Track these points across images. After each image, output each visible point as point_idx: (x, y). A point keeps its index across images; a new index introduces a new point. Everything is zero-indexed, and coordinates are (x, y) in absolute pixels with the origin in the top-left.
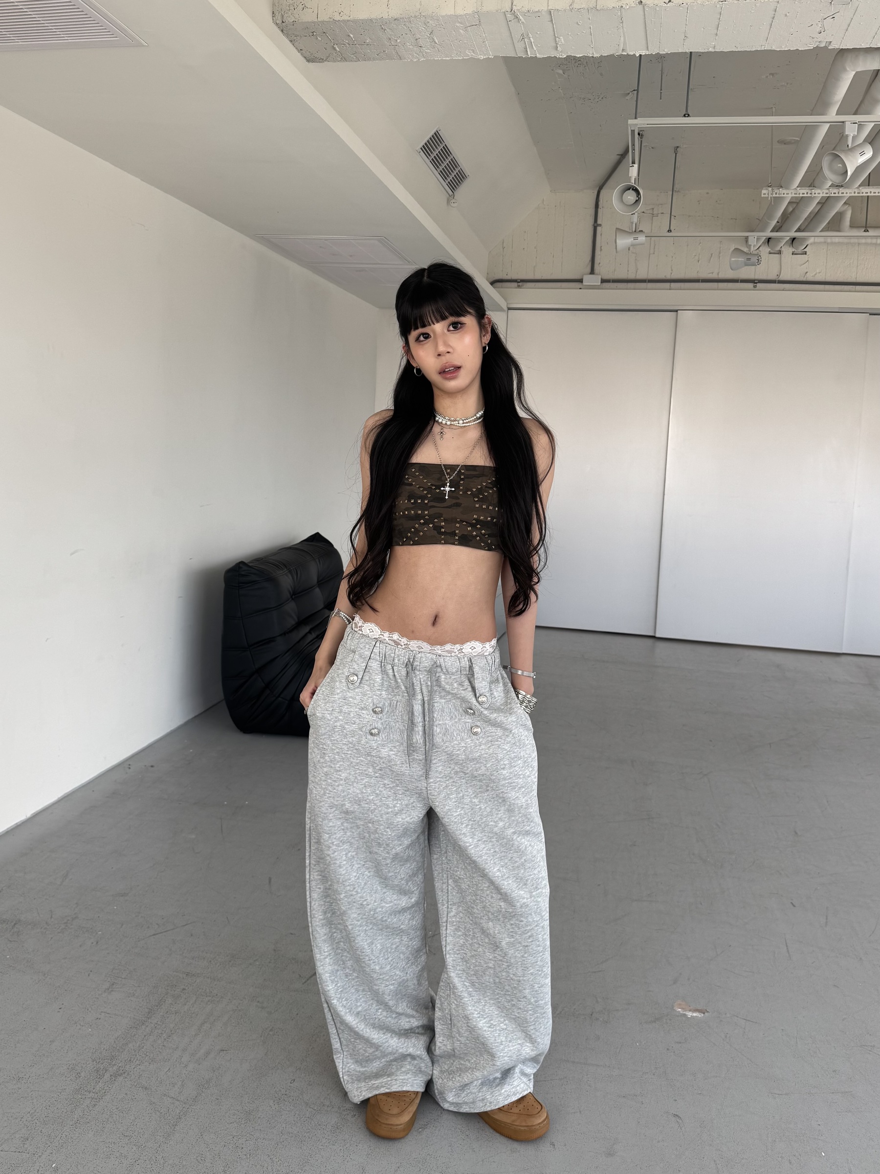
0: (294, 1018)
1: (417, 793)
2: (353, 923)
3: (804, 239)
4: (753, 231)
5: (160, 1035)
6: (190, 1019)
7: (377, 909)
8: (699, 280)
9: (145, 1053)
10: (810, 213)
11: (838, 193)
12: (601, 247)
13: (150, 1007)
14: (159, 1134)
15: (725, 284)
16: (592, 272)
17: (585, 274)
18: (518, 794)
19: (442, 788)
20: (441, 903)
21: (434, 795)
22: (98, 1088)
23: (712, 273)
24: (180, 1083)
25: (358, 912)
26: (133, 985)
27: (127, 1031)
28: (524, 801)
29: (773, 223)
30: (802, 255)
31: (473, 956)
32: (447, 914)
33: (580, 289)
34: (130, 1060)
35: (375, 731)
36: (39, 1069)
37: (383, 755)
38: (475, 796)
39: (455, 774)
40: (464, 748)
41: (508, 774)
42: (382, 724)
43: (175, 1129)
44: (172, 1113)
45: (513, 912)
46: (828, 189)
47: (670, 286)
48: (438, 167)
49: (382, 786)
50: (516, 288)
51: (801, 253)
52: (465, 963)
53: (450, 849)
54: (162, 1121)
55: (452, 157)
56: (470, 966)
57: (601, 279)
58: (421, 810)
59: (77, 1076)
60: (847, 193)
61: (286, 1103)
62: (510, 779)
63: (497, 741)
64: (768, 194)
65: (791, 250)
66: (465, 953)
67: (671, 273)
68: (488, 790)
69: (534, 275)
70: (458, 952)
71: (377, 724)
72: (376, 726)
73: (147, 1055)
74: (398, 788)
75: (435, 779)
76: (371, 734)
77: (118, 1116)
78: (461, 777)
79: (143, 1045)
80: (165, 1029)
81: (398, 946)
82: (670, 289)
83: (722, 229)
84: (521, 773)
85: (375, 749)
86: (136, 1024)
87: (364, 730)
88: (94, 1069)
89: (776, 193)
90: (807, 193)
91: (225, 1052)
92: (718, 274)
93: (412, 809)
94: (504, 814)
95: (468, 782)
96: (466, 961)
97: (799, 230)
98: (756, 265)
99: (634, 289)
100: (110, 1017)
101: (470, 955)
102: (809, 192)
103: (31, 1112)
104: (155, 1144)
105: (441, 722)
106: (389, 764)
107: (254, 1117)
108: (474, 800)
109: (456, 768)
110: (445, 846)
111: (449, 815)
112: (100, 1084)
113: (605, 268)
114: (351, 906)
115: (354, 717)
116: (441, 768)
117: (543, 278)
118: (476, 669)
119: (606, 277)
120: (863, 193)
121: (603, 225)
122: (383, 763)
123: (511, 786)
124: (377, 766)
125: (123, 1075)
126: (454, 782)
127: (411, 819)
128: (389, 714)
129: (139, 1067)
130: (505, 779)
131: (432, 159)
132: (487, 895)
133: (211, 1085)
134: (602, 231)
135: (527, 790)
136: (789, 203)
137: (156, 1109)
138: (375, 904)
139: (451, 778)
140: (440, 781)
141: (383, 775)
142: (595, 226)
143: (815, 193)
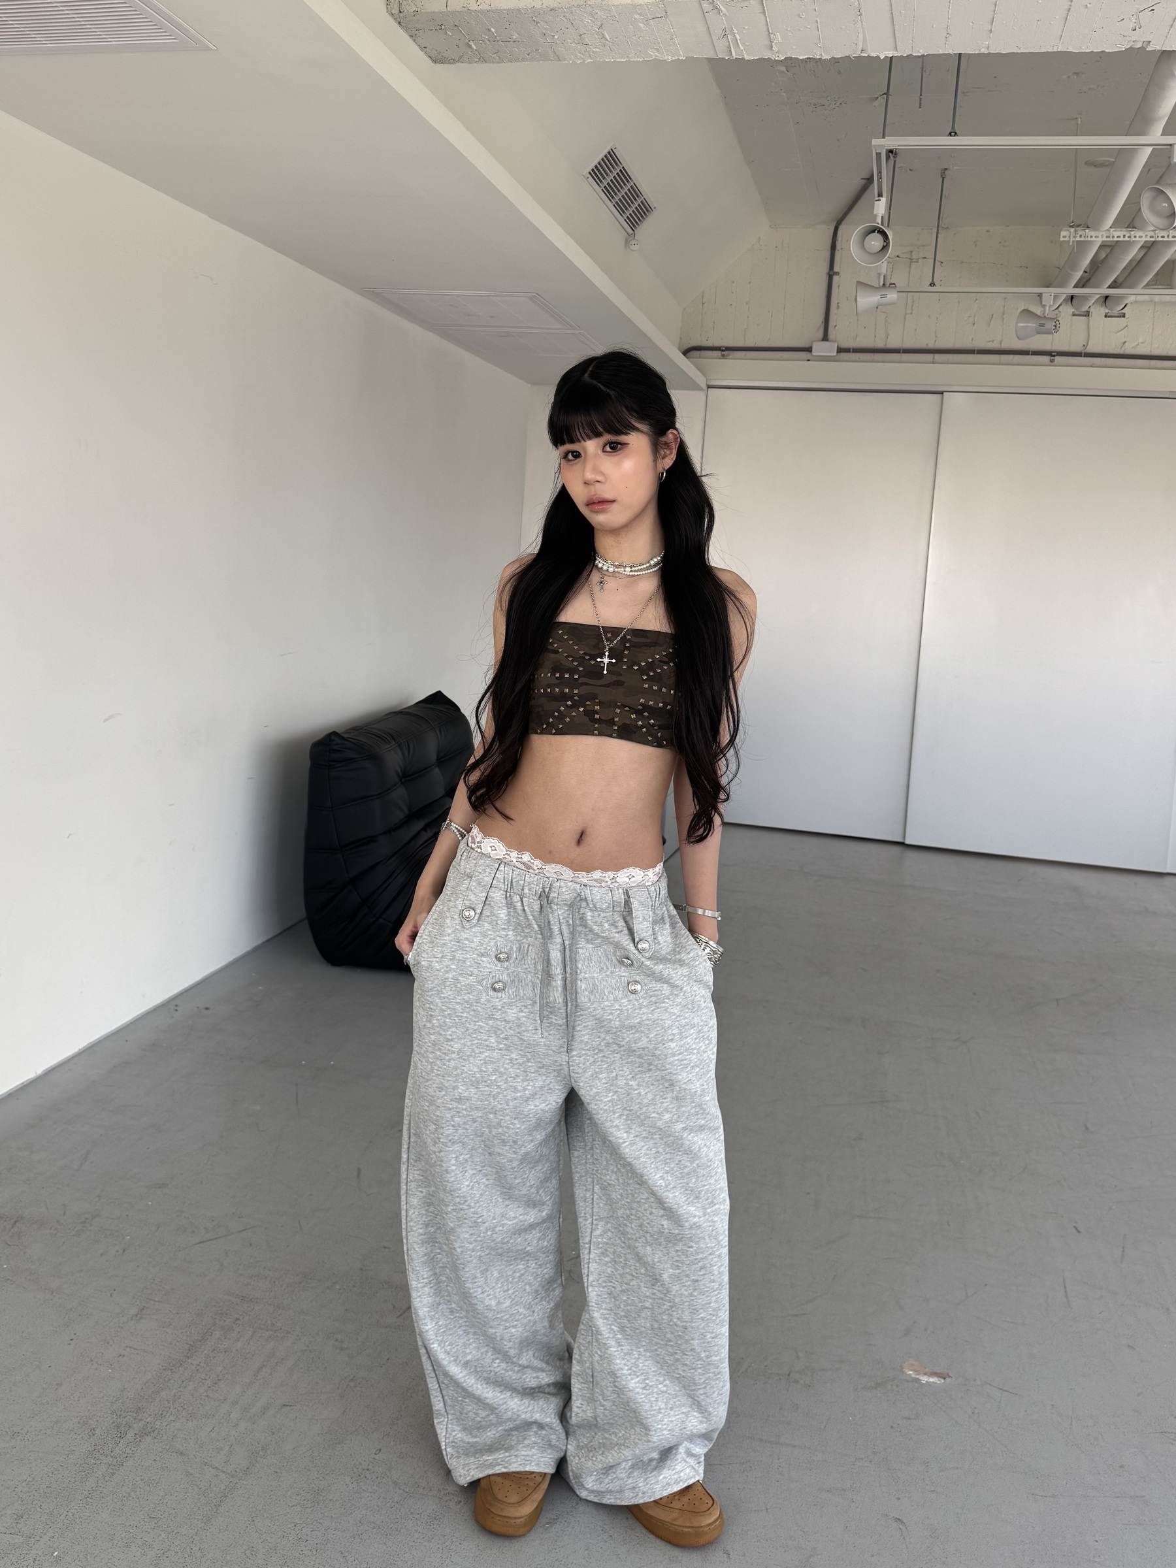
0: (384, 1364)
1: (555, 1070)
2: (463, 1245)
3: (1121, 298)
4: (1048, 287)
5: (203, 1381)
6: (245, 1361)
7: (495, 1227)
8: (974, 350)
9: (182, 1405)
10: (1131, 261)
11: (1168, 236)
12: (838, 303)
13: (192, 1343)
14: (196, 1517)
15: (1011, 357)
16: (825, 338)
17: (816, 341)
18: (690, 1076)
19: (588, 1063)
20: (583, 1216)
21: (577, 1073)
22: (117, 1450)
23: (993, 341)
24: (227, 1448)
25: (470, 1232)
26: (170, 1311)
27: (158, 1374)
28: (698, 1086)
30: (1119, 319)
31: (623, 1291)
32: (591, 1232)
33: (808, 360)
34: (162, 1414)
35: (499, 985)
36: (40, 1422)
37: (510, 1018)
38: (633, 1077)
39: (606, 1047)
40: (618, 1012)
41: (677, 1048)
42: (508, 975)
43: (218, 1511)
44: (215, 1489)
45: (680, 1234)
46: (1153, 231)
47: (934, 359)
48: (613, 197)
49: (508, 1062)
50: (719, 358)
51: (1116, 315)
52: (613, 1300)
53: (598, 1144)
54: (201, 1500)
55: (632, 184)
56: (619, 1304)
57: (838, 347)
58: (560, 1094)
59: (90, 1434)
61: (368, 1482)
62: (680, 1054)
63: (664, 1002)
64: (1070, 237)
65: (1104, 310)
66: (613, 1287)
67: (935, 341)
68: (650, 1070)
69: (745, 341)
70: (604, 1284)
71: (502, 976)
72: (501, 978)
73: (184, 1409)
74: (530, 1064)
75: (579, 1052)
76: (495, 989)
77: (142, 1491)
78: (615, 1050)
79: (179, 1394)
80: (209, 1374)
81: (522, 1275)
82: (933, 363)
83: (1007, 281)
84: (694, 1046)
85: (500, 1010)
86: (171, 1365)
87: (484, 983)
88: (114, 1424)
89: (1081, 236)
90: (1124, 236)
91: (288, 1408)
92: (1001, 343)
93: (548, 1093)
94: (672, 1103)
95: (624, 1058)
96: (614, 1298)
97: (1114, 285)
98: (1051, 333)
99: (884, 362)
100: (138, 1354)
101: (620, 1289)
102: (1127, 235)
103: (27, 1482)
104: (192, 1531)
105: (587, 975)
106: (517, 1030)
107: (325, 1498)
108: (631, 1083)
109: (608, 1038)
110: (591, 1140)
111: (597, 1100)
112: (120, 1445)
113: (843, 333)
114: (461, 1222)
115: (470, 966)
116: (587, 1037)
117: (756, 346)
118: (635, 905)
119: (844, 345)
121: (841, 273)
122: (510, 1028)
123: (681, 1065)
124: (501, 1034)
125: (152, 1434)
126: (604, 1056)
127: (547, 1105)
128: (518, 961)
129: (173, 1424)
130: (674, 1055)
131: (605, 187)
132: (645, 1210)
133: (269, 1452)
134: (839, 281)
135: (702, 1071)
136: (1100, 246)
137: (194, 1483)
138: (494, 1221)
139: (600, 1051)
140: (585, 1054)
141: (510, 1046)
142: (831, 274)
143: (1138, 237)
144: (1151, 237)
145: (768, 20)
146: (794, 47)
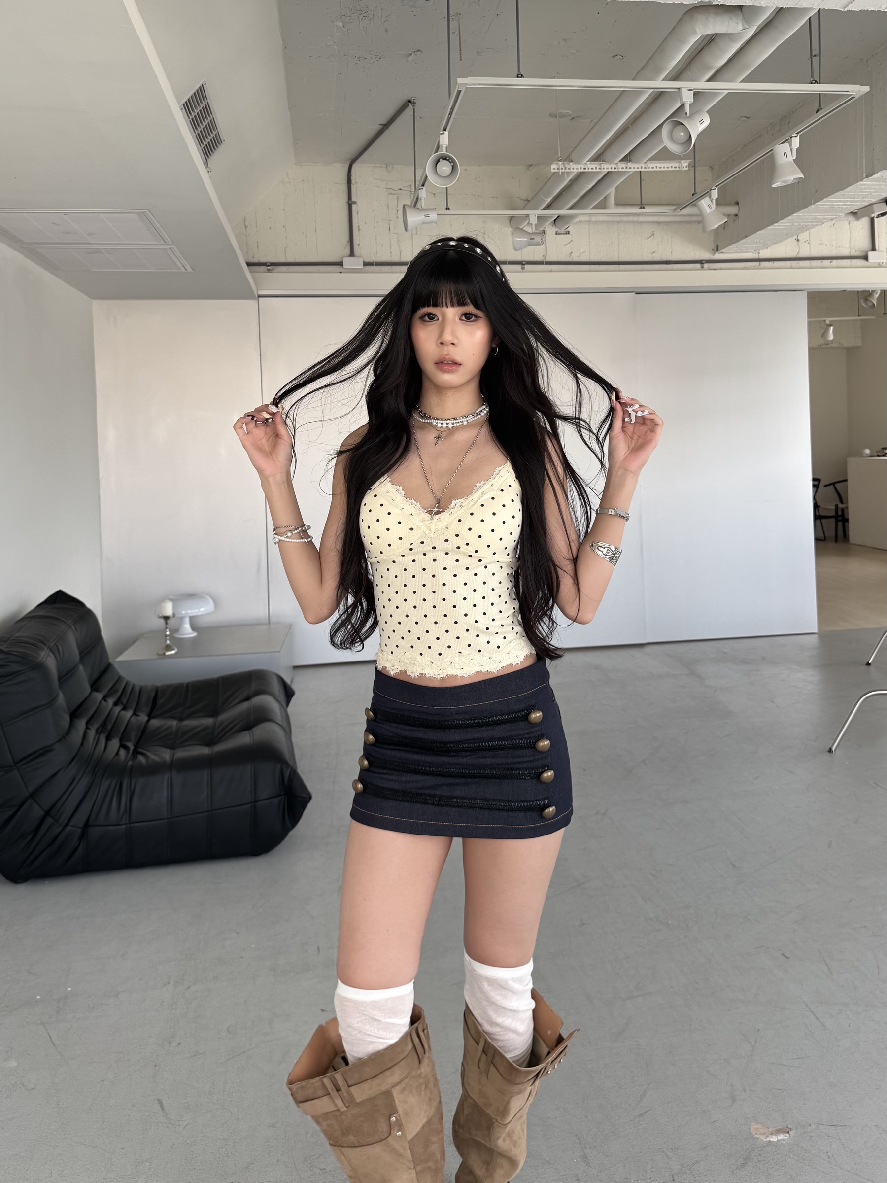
3: (571, 217)
11: (626, 168)
12: (359, 226)
16: (352, 254)
17: (345, 257)
29: (549, 200)
30: (566, 235)
33: (341, 272)
46: (616, 164)
50: (266, 272)
51: (563, 232)
55: (212, 118)
57: (363, 262)
60: (634, 168)
64: (558, 169)
65: (555, 229)
69: (286, 257)
83: (485, 208)
89: (566, 168)
90: (596, 168)
102: (599, 167)
113: (366, 250)
117: (296, 261)
119: (367, 260)
120: (649, 168)
121: (358, 203)
131: (192, 118)
134: (357, 209)
142: (350, 204)
143: (604, 168)
144: (615, 168)
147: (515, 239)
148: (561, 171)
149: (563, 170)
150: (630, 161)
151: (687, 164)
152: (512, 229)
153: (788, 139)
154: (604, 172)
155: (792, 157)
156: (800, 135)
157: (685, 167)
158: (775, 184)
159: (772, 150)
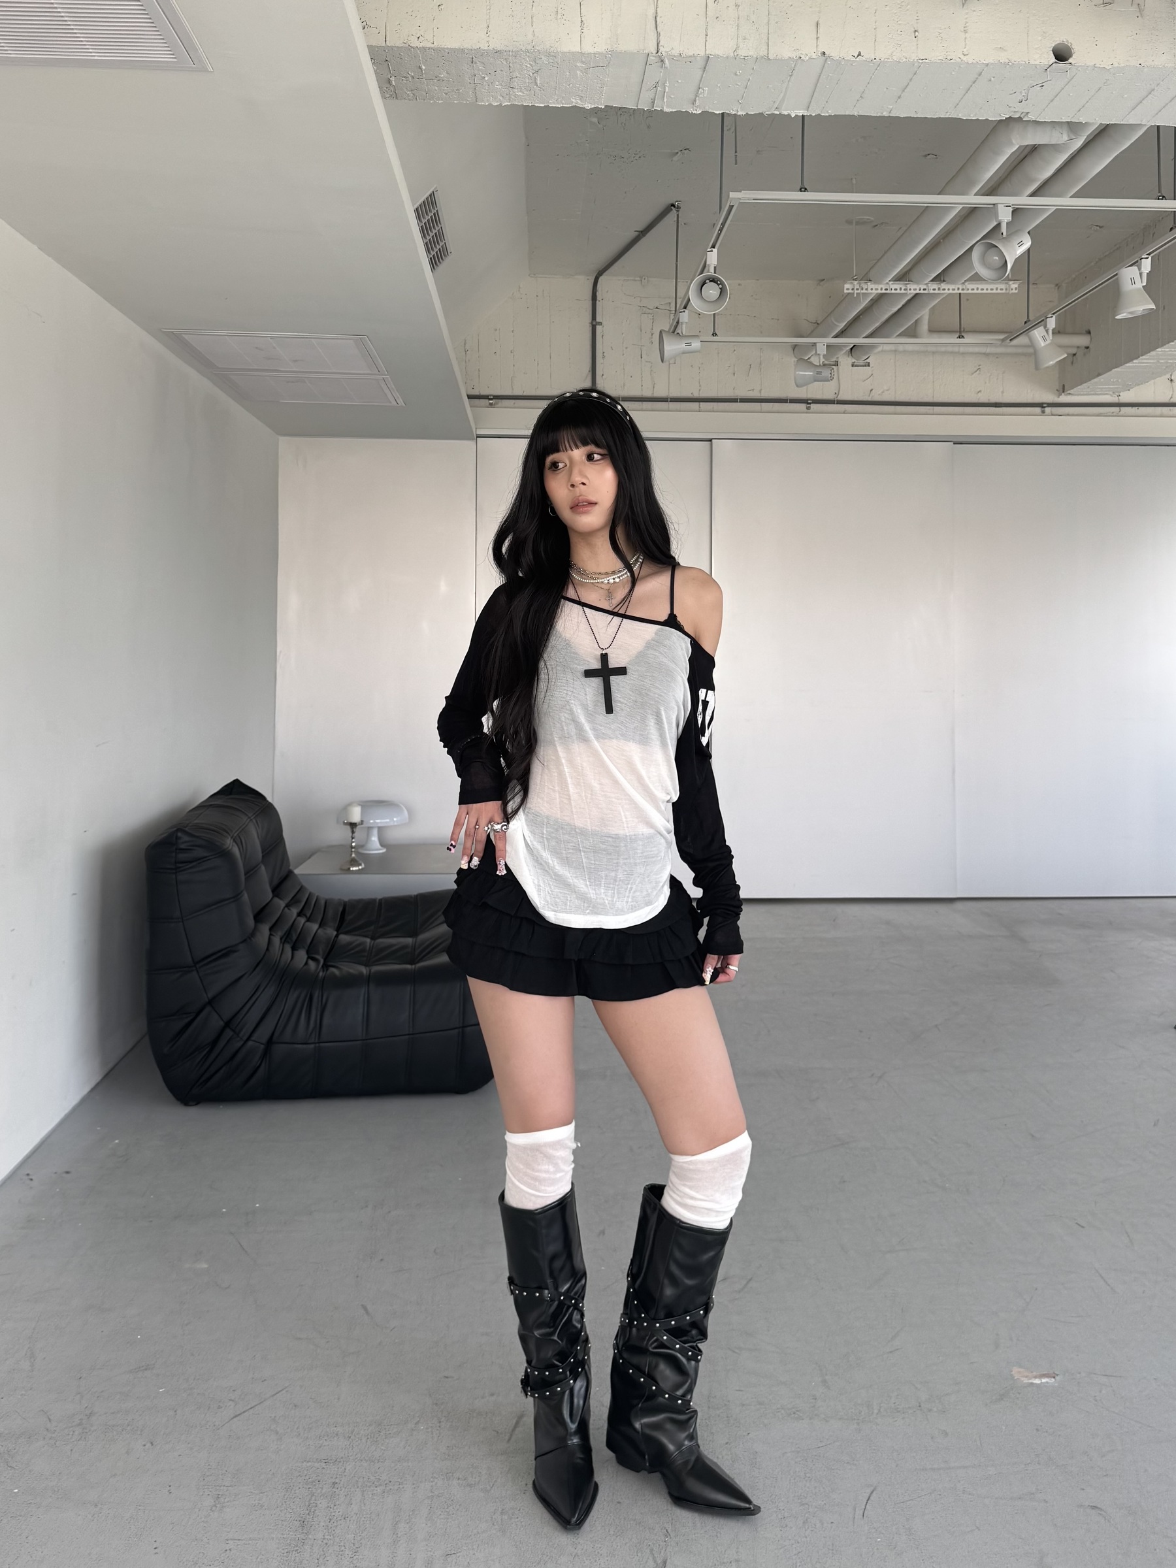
3: (870, 347)
8: (737, 399)
10: (892, 314)
11: (939, 289)
12: (604, 353)
15: (771, 405)
23: (753, 390)
29: (842, 325)
30: (865, 368)
46: (927, 284)
47: (700, 407)
50: (488, 407)
51: (860, 364)
60: (948, 289)
64: (853, 289)
65: (851, 360)
67: (700, 390)
82: (699, 411)
83: (761, 332)
89: (862, 289)
90: (901, 289)
92: (760, 392)
98: (833, 381)
113: (610, 381)
120: (968, 289)
121: (604, 323)
134: (603, 331)
142: (594, 325)
143: (910, 289)
144: (924, 289)
145: (704, 75)
146: (715, 102)
147: (797, 373)
148: (856, 292)
149: (859, 291)
150: (944, 281)
151: (1016, 286)
152: (796, 360)
153: (1137, 261)
154: (910, 293)
155: (1140, 284)
156: (1152, 257)
157: (1014, 289)
158: (1122, 315)
159: (1117, 274)
